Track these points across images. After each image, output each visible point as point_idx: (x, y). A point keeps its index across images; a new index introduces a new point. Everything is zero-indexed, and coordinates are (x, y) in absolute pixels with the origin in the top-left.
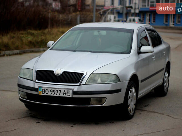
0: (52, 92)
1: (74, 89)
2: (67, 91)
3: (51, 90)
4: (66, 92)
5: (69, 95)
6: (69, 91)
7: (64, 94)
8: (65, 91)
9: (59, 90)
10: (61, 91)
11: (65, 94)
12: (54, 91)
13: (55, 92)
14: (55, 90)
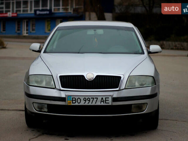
0: (86, 101)
1: (113, 95)
2: (106, 98)
3: (85, 98)
4: (104, 100)
5: (109, 103)
6: (108, 98)
7: (101, 102)
8: (102, 98)
9: (94, 97)
10: (97, 98)
11: (103, 101)
12: (89, 99)
13: (89, 101)
14: (90, 97)
